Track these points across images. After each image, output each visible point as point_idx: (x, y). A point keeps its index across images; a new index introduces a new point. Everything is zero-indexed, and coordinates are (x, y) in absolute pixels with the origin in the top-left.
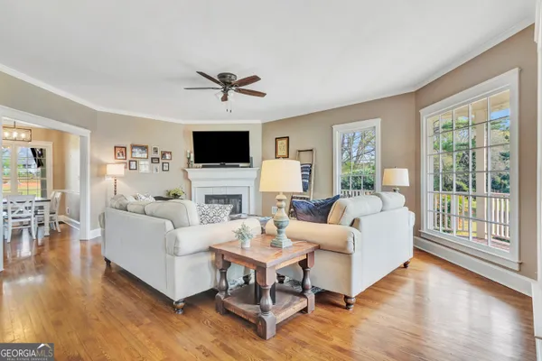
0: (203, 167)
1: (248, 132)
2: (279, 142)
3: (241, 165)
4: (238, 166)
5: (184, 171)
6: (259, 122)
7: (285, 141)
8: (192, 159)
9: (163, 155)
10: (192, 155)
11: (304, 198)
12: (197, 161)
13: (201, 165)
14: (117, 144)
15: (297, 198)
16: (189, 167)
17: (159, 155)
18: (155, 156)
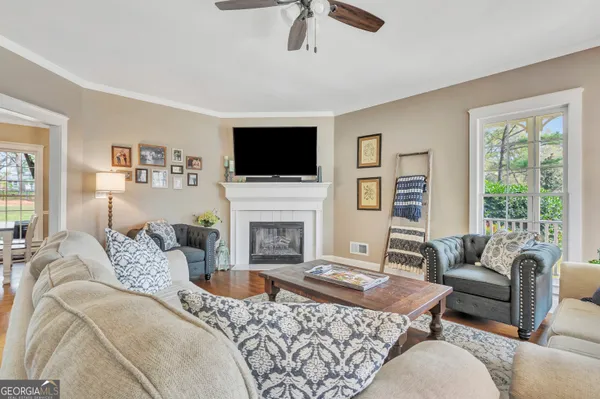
0: (248, 180)
1: (314, 130)
2: (364, 143)
3: (303, 177)
4: (299, 180)
5: (220, 186)
6: (331, 114)
7: (374, 142)
8: (232, 168)
9: (190, 162)
10: (232, 163)
11: (415, 233)
12: (239, 171)
13: (245, 177)
14: (118, 143)
15: (400, 231)
16: (227, 181)
17: (183, 162)
18: (177, 162)
